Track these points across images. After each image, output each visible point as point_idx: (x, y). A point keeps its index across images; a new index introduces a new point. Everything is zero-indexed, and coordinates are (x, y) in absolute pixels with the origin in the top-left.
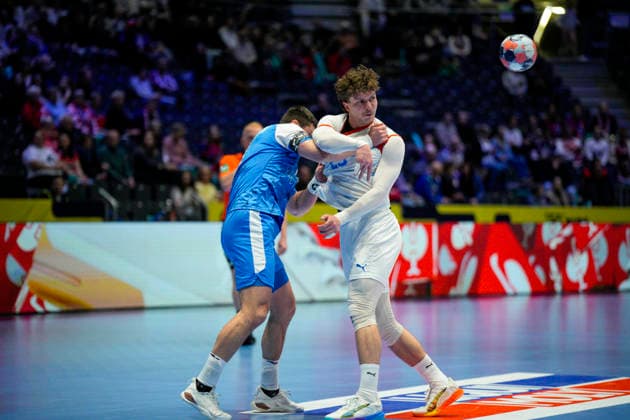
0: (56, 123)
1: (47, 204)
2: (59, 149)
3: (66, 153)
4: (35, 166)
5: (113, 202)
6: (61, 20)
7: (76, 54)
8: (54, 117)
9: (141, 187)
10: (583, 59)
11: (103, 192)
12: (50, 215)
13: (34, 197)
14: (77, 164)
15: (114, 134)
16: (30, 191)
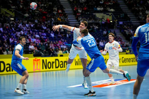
0: (33, 42)
1: (32, 55)
2: (34, 46)
3: (35, 46)
4: (31, 49)
5: (43, 54)
6: (33, 26)
7: (36, 31)
8: (33, 41)
9: (47, 52)
10: (116, 29)
11: (41, 53)
12: (33, 57)
13: (30, 54)
14: (37, 48)
15: (42, 43)
16: (30, 53)
